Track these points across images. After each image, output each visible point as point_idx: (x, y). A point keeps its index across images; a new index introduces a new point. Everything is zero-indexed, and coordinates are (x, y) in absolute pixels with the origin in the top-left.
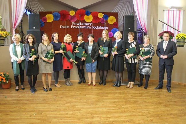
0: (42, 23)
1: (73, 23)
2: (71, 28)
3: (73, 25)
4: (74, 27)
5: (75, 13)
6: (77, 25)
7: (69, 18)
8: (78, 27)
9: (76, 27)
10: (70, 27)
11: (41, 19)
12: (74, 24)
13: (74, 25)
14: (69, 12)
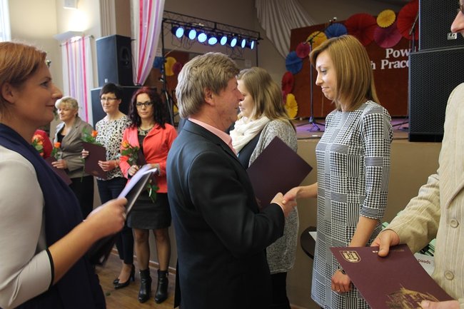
0: (298, 61)
1: (388, 50)
2: (383, 68)
3: (388, 57)
4: (392, 65)
5: (394, 16)
6: (401, 59)
7: (375, 36)
8: (404, 64)
9: (400, 65)
10: (379, 65)
11: (295, 50)
12: (391, 55)
13: (392, 59)
14: (376, 17)
